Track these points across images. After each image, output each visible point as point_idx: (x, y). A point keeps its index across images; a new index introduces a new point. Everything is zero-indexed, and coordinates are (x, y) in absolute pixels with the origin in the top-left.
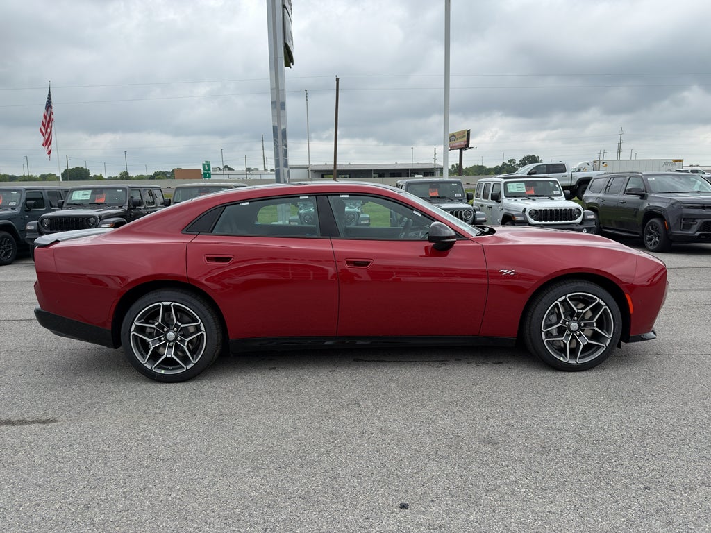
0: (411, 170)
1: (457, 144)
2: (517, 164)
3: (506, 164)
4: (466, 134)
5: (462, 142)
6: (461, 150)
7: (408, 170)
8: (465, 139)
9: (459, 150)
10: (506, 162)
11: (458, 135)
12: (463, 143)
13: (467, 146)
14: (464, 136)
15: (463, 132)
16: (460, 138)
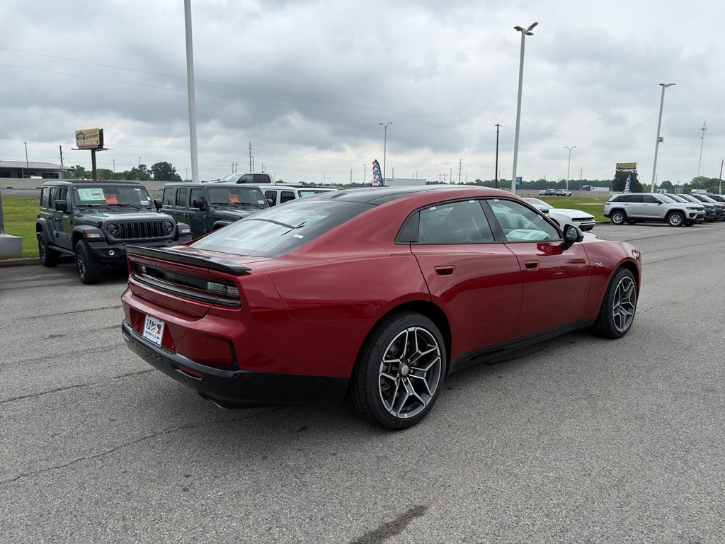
0: (25, 169)
1: (87, 144)
2: (148, 171)
3: (136, 170)
4: (98, 133)
5: (95, 141)
6: (93, 151)
7: (20, 169)
8: (98, 139)
9: (90, 151)
10: (137, 167)
11: (87, 134)
12: (95, 143)
13: (100, 147)
14: (96, 135)
15: (95, 131)
16: (91, 137)
